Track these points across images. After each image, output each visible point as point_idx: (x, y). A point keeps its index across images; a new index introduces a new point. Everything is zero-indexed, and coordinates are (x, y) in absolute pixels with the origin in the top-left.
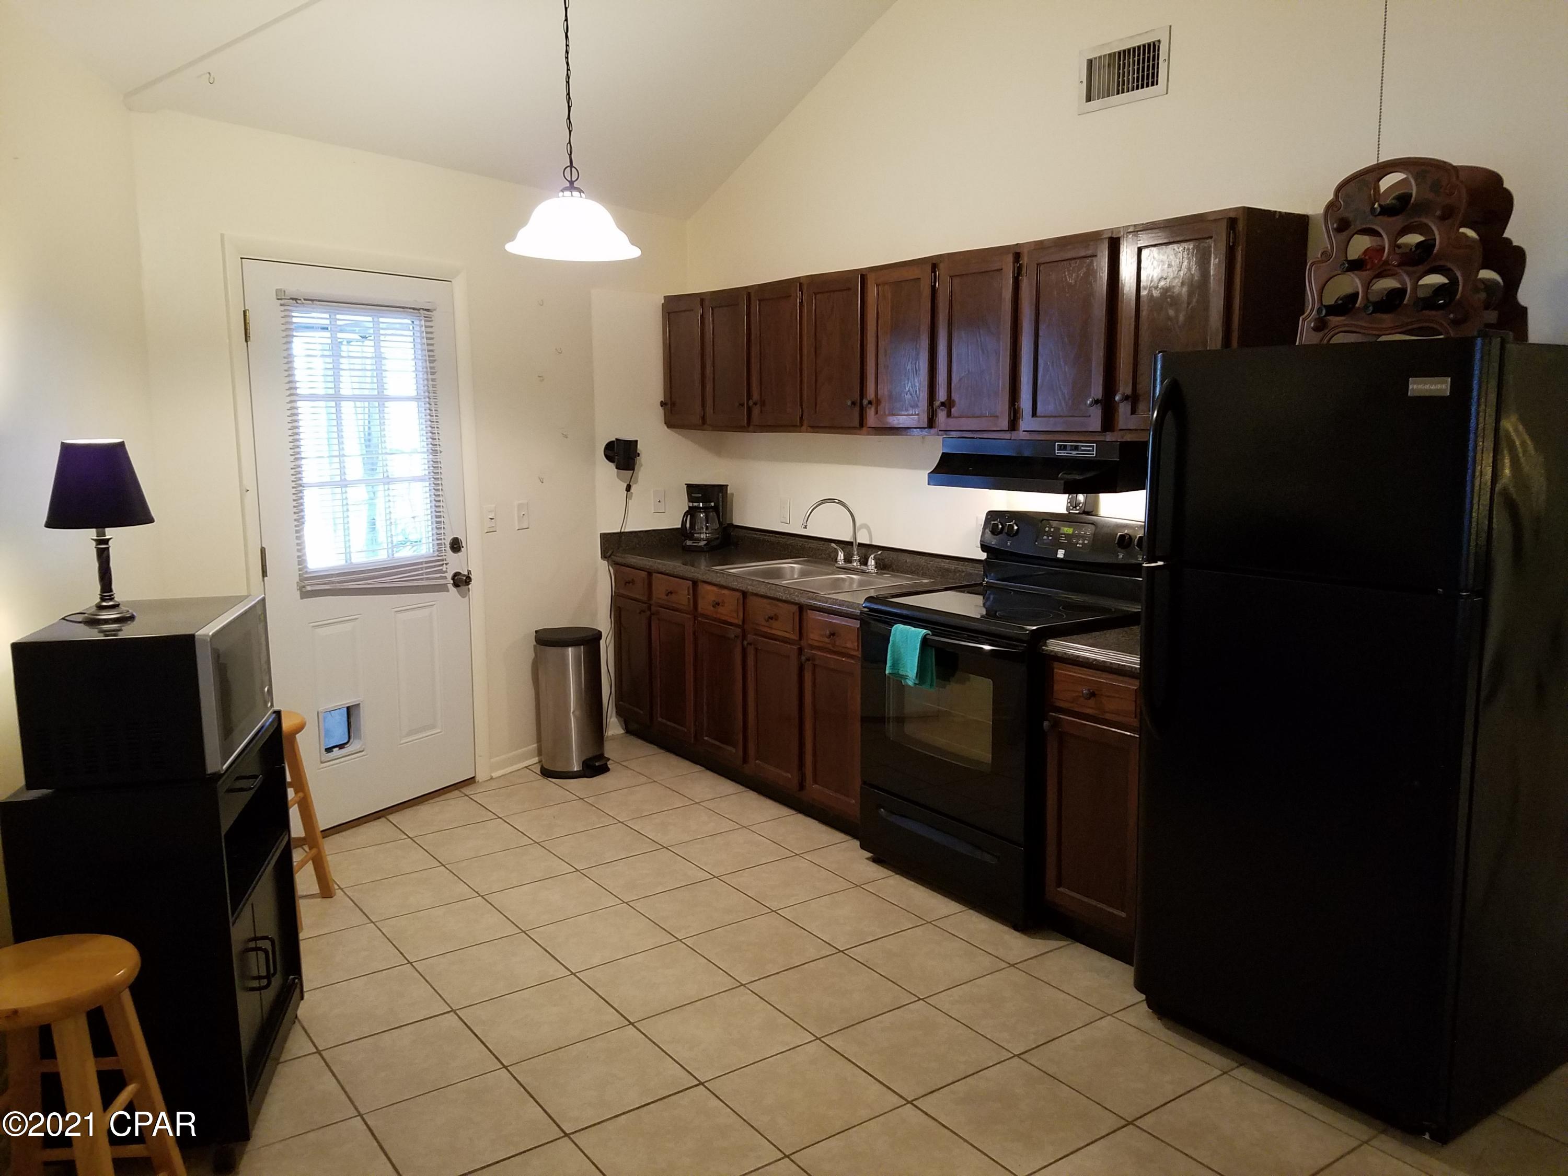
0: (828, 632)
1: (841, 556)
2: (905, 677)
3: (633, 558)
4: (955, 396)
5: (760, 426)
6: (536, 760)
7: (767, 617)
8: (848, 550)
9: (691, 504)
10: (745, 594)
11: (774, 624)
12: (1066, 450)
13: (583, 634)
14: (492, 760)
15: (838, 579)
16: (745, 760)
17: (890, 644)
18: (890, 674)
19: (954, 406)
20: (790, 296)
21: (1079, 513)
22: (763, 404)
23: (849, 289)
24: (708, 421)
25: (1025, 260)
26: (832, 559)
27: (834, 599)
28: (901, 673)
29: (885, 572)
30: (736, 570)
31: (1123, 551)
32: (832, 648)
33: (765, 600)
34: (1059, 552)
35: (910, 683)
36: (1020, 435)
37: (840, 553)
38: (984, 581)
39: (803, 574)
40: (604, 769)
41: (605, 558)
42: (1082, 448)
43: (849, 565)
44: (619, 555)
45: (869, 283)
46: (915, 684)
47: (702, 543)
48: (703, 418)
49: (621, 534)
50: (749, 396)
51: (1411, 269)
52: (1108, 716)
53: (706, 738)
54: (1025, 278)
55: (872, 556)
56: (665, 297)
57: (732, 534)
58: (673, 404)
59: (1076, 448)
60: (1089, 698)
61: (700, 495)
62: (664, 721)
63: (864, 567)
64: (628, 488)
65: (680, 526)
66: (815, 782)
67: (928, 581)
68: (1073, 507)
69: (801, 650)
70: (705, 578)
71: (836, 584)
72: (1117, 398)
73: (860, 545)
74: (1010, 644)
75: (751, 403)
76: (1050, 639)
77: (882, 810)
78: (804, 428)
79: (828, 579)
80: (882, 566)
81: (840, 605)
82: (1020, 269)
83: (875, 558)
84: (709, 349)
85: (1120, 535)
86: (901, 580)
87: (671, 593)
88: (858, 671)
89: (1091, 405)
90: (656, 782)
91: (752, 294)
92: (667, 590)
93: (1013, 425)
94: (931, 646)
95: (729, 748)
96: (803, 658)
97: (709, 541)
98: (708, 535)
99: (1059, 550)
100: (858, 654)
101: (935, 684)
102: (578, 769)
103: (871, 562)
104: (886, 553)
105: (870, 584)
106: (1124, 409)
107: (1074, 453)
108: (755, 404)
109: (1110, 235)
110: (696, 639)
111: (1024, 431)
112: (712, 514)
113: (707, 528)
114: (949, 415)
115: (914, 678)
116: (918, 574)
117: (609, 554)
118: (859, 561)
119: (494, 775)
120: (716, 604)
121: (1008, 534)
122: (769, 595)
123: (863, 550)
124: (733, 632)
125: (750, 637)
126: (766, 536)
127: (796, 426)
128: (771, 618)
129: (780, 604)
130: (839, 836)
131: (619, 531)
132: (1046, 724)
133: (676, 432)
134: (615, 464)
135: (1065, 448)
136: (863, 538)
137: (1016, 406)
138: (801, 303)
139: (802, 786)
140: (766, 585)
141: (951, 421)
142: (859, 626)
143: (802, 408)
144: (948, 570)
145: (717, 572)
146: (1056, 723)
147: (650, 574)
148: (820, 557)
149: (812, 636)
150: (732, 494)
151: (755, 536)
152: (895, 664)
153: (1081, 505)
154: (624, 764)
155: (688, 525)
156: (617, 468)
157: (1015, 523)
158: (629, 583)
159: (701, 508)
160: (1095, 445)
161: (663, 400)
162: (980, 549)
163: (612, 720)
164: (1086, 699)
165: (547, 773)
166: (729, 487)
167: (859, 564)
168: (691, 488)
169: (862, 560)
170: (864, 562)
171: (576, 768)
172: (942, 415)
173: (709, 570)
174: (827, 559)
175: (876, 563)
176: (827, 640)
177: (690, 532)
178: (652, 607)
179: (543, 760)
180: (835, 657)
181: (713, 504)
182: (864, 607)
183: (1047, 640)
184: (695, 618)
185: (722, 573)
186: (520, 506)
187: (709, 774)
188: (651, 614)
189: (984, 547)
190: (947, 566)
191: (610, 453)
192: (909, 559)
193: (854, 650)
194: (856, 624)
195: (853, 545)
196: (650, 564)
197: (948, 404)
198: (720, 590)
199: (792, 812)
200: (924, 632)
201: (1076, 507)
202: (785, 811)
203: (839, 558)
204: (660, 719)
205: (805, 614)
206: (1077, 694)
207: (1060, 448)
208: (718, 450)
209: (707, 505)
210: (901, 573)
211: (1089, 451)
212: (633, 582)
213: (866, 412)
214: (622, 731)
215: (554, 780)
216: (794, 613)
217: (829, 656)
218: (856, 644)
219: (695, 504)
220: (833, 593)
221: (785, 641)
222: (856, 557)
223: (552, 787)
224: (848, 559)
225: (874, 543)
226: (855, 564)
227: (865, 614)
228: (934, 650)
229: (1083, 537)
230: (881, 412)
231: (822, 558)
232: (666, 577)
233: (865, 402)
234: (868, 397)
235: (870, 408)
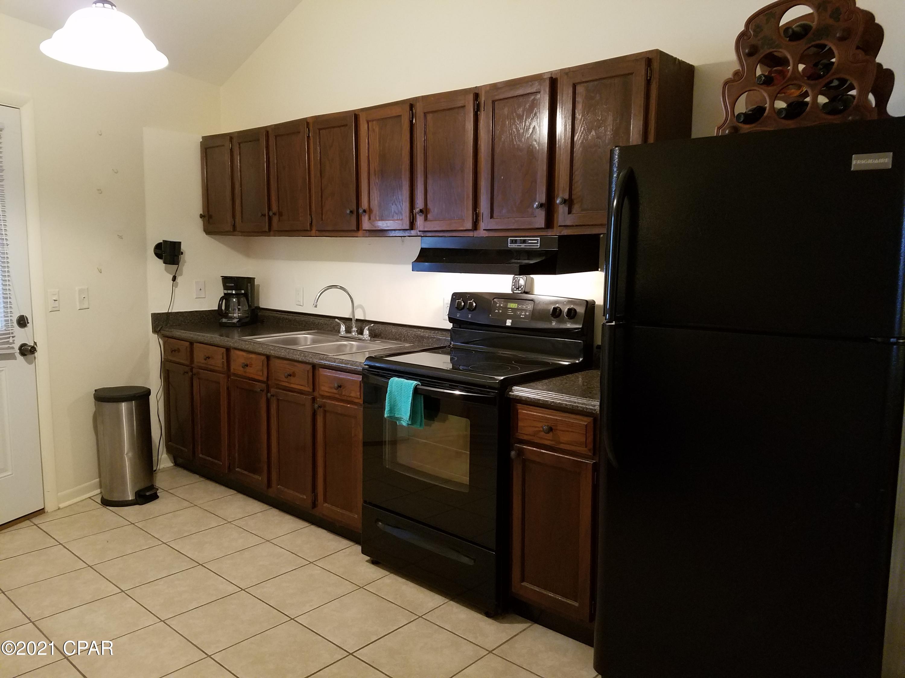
0: (336, 385)
1: (343, 328)
2: (399, 419)
3: (177, 331)
4: (430, 205)
5: (278, 231)
6: (98, 491)
7: (286, 374)
8: (348, 324)
9: (226, 292)
10: (268, 357)
11: (292, 379)
12: (516, 243)
13: (134, 392)
14: (59, 494)
15: (341, 345)
16: (269, 485)
17: (388, 393)
18: (388, 417)
19: (429, 213)
20: (299, 132)
21: (521, 293)
22: (281, 214)
23: (346, 125)
24: (238, 229)
25: (483, 99)
26: (336, 331)
27: (341, 359)
28: (397, 416)
29: (376, 339)
30: (262, 339)
31: (555, 319)
32: (339, 397)
33: (285, 362)
34: (507, 322)
35: (404, 424)
36: (481, 233)
37: (342, 326)
38: (451, 344)
39: (314, 342)
40: (154, 497)
41: (156, 332)
42: (529, 242)
43: (349, 335)
44: (167, 329)
45: (361, 120)
46: (408, 424)
47: (235, 321)
48: (234, 226)
49: (168, 314)
50: (269, 209)
51: (812, 82)
52: (562, 446)
53: (237, 469)
54: (483, 112)
55: (367, 327)
56: (203, 137)
57: (259, 314)
58: (210, 217)
59: (524, 242)
60: (548, 433)
61: (233, 285)
62: (203, 456)
63: (360, 336)
64: (174, 279)
65: (217, 308)
66: (325, 501)
67: (409, 345)
68: (517, 289)
69: (314, 399)
70: (236, 345)
71: (340, 349)
72: (558, 202)
73: (357, 320)
74: (481, 391)
75: (271, 214)
76: (514, 386)
77: (380, 523)
78: (313, 232)
79: (334, 345)
80: (374, 335)
81: (345, 364)
82: (478, 106)
83: (369, 329)
84: (238, 175)
85: (554, 308)
86: (388, 345)
87: (209, 358)
88: (360, 416)
89: (537, 207)
90: (196, 505)
91: (270, 132)
92: (205, 356)
93: (475, 226)
94: (421, 394)
95: (257, 477)
96: (316, 406)
97: (240, 319)
98: (239, 315)
99: (507, 320)
100: (361, 401)
101: (424, 424)
102: (132, 499)
103: (366, 332)
104: (377, 325)
105: (365, 348)
106: (562, 210)
107: (523, 246)
108: (274, 214)
109: (550, 76)
110: (229, 394)
111: (484, 230)
112: (243, 299)
113: (239, 309)
114: (426, 219)
115: (407, 420)
116: (401, 340)
117: (159, 329)
118: (357, 331)
119: (61, 506)
120: (245, 365)
121: (469, 309)
122: (288, 357)
123: (359, 324)
124: (259, 387)
125: (273, 390)
126: (285, 315)
127: (307, 230)
128: (290, 375)
129: (296, 364)
130: (345, 543)
131: (167, 311)
132: (513, 453)
133: (212, 237)
134: (163, 260)
135: (515, 242)
136: (359, 316)
137: (477, 211)
138: (308, 137)
139: (314, 505)
140: (285, 351)
141: (428, 223)
142: (361, 380)
143: (311, 217)
144: (423, 337)
145: (246, 341)
146: (521, 452)
147: (192, 344)
148: (327, 330)
149: (323, 388)
150: (259, 286)
151: (277, 315)
152: (391, 410)
153: (522, 287)
154: (171, 491)
155: (223, 308)
156: (164, 263)
157: (474, 301)
158: (175, 351)
159: (234, 294)
160: (539, 238)
161: (202, 213)
162: (448, 321)
163: (163, 456)
164: (546, 433)
165: (106, 503)
166: (255, 279)
167: (356, 334)
168: (226, 280)
169: (359, 331)
170: (361, 332)
171: (131, 497)
172: (420, 220)
173: (239, 340)
174: (331, 331)
175: (370, 333)
176: (335, 391)
177: (226, 312)
178: (194, 369)
179: (103, 492)
180: (342, 404)
181: (243, 292)
182: (365, 365)
183: (512, 387)
184: (229, 377)
185: (250, 342)
186: (81, 291)
187: (240, 496)
188: (193, 374)
189: (451, 320)
190: (422, 334)
191: (159, 252)
192: (394, 330)
193: (357, 398)
194: (359, 378)
195: (352, 321)
196: (192, 336)
197: (425, 212)
198: (248, 355)
199: (306, 524)
200: (415, 383)
201: (518, 289)
202: (301, 524)
203: (341, 330)
204: (201, 455)
205: (317, 372)
206: (537, 429)
207: (512, 242)
208: (247, 252)
209: (239, 292)
210: (388, 339)
211: (535, 243)
212: (178, 350)
213: (361, 220)
214: (172, 465)
215: (111, 508)
216: (308, 371)
217: (337, 403)
218: (359, 394)
219: (230, 292)
220: (340, 355)
221: (301, 392)
222: (354, 329)
223: (109, 513)
224: (348, 331)
225: (367, 319)
226: (354, 334)
227: (367, 370)
228: (423, 396)
229: (526, 311)
230: (372, 218)
231: (328, 331)
232: (205, 345)
233: (361, 211)
234: (363, 207)
235: (364, 216)
